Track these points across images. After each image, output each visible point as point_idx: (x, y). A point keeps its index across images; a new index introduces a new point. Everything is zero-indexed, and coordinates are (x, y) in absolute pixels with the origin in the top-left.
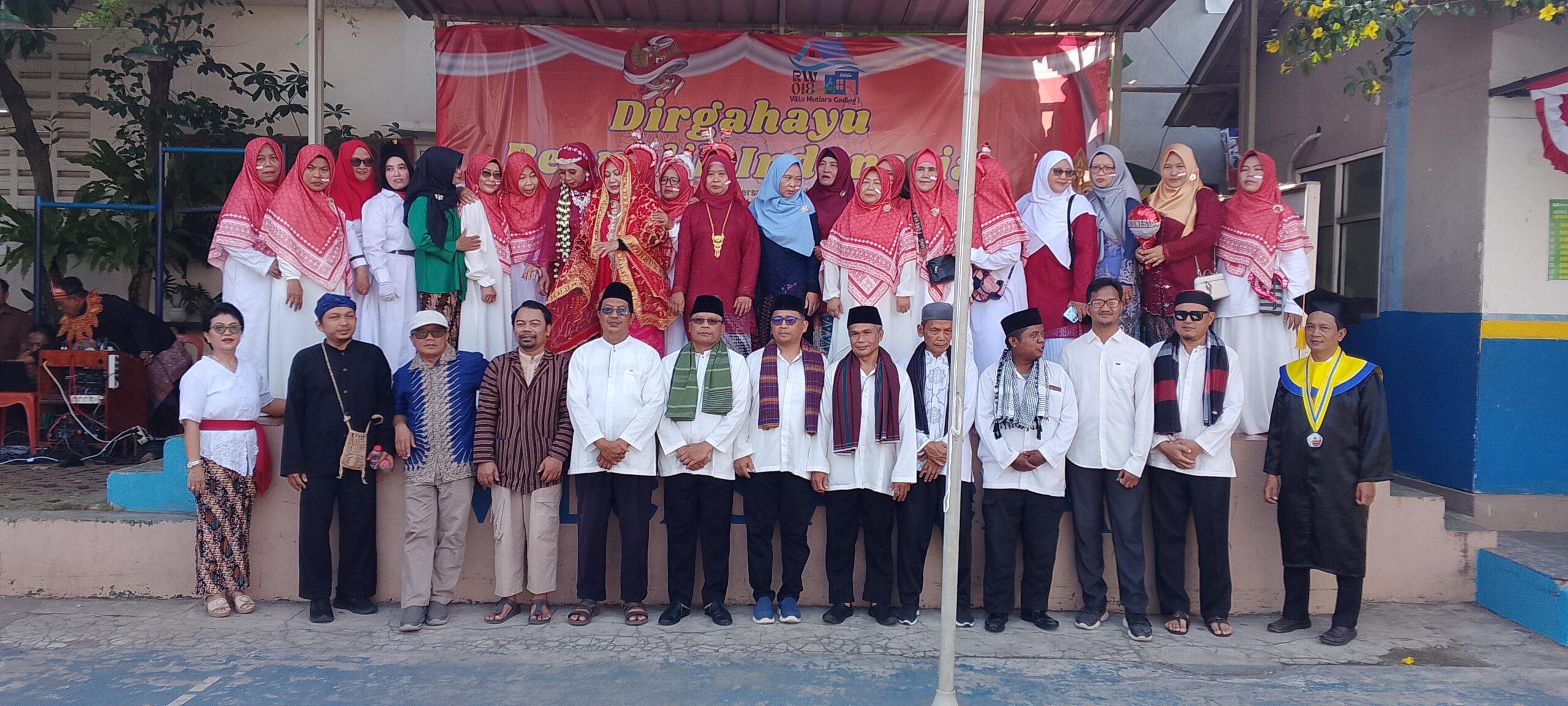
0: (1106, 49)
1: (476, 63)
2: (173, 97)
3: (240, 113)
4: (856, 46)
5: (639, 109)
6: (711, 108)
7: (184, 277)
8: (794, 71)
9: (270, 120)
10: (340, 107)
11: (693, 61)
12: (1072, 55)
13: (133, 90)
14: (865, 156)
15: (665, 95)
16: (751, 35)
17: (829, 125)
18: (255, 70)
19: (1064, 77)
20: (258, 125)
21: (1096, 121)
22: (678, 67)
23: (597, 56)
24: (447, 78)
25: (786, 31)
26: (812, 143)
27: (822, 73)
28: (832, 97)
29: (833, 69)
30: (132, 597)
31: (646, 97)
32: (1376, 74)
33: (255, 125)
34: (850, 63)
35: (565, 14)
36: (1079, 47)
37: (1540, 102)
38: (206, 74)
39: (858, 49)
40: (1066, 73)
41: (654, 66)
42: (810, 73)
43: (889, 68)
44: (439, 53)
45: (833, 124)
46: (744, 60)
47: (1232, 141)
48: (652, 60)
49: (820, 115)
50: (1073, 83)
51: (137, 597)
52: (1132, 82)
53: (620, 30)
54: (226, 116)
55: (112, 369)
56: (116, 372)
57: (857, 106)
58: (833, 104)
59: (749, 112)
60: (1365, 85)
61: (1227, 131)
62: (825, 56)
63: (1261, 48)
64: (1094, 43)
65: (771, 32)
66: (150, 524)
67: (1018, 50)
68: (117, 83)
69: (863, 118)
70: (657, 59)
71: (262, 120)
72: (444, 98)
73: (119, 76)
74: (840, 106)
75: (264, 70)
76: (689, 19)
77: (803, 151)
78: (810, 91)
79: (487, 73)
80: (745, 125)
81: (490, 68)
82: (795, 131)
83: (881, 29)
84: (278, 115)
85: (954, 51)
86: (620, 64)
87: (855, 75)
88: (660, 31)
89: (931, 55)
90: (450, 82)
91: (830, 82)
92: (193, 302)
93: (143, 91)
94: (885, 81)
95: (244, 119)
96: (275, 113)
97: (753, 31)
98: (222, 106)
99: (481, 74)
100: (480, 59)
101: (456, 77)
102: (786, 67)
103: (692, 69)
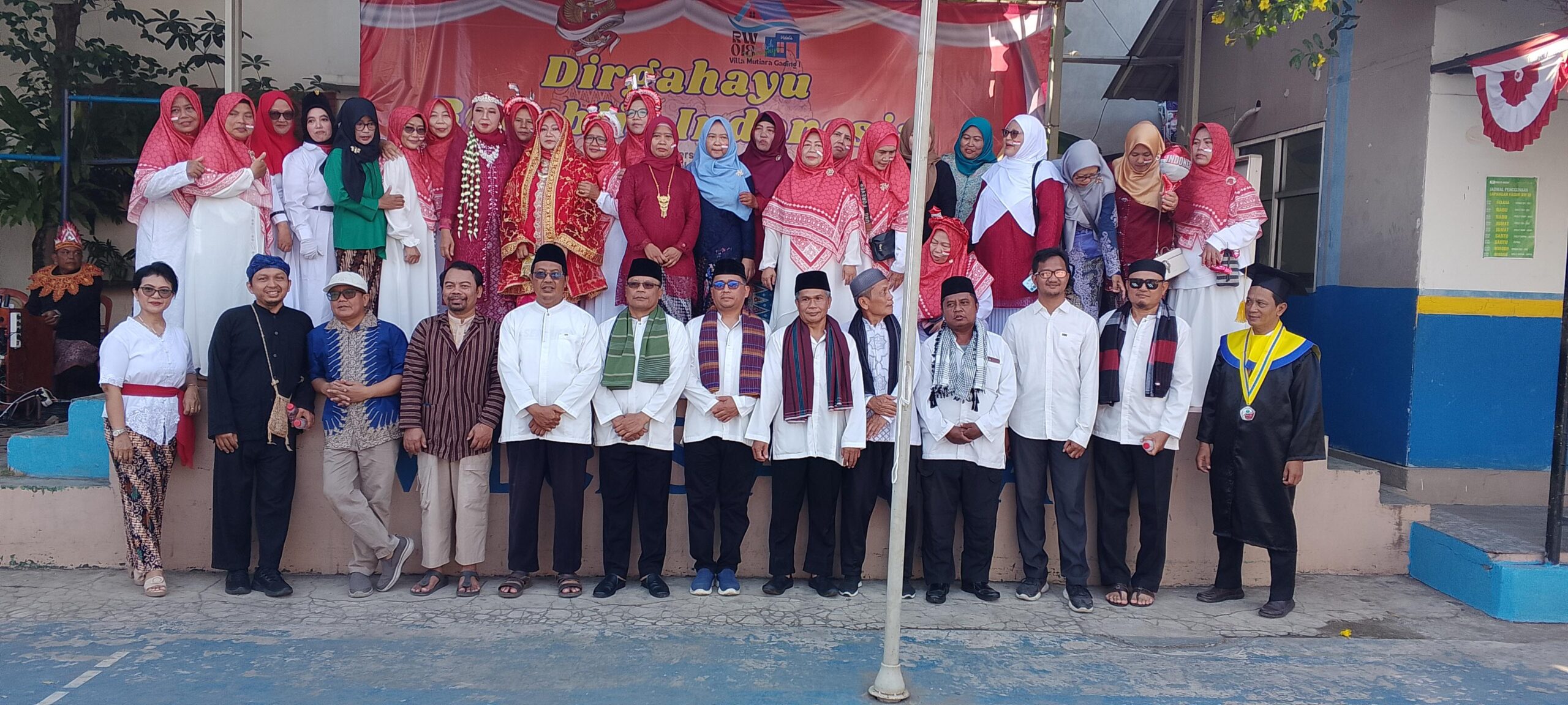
0: (1050, 18)
1: (403, 15)
2: (80, 43)
3: (152, 62)
4: (797, 7)
5: (572, 66)
6: (648, 66)
7: (92, 232)
8: (734, 32)
9: (184, 69)
10: (258, 58)
11: (629, 18)
12: (1015, 23)
13: (37, 35)
14: (806, 121)
15: (599, 52)
17: (769, 88)
18: (169, 17)
19: (1005, 45)
20: (171, 75)
21: (1037, 92)
22: (613, 23)
23: (530, 11)
24: (371, 30)
26: (752, 106)
27: (761, 36)
28: (773, 60)
29: (774, 31)
30: (33, 566)
31: (580, 54)
32: (1321, 47)
33: (168, 75)
34: (792, 25)
36: (1021, 15)
37: (1481, 80)
38: (116, 20)
39: (799, 11)
40: (1007, 42)
41: (588, 22)
42: (750, 35)
43: (831, 31)
44: (363, 4)
45: (774, 88)
46: (682, 18)
47: (1170, 114)
48: (586, 16)
49: (761, 78)
50: (1014, 51)
51: (41, 567)
52: (1073, 53)
54: (137, 65)
55: (14, 327)
56: (18, 330)
57: (798, 70)
58: (774, 67)
59: (688, 72)
60: (1310, 59)
61: (1165, 104)
62: (765, 18)
63: (1206, 19)
64: (1037, 11)
66: (54, 490)
67: (961, 18)
68: (19, 26)
69: (804, 81)
70: (592, 15)
71: (176, 70)
72: (369, 52)
73: (20, 20)
74: (780, 69)
75: (177, 17)
77: (743, 114)
78: (750, 53)
79: (414, 25)
80: (683, 85)
81: (417, 20)
82: (735, 94)
84: (193, 65)
85: (898, 16)
86: (553, 19)
87: (796, 38)
89: (874, 20)
90: (375, 32)
91: (771, 45)
92: (101, 258)
93: (48, 36)
94: (826, 45)
95: (156, 68)
96: (189, 63)
98: (133, 55)
99: (409, 26)
100: (407, 10)
101: (381, 29)
102: (727, 28)
103: (628, 26)
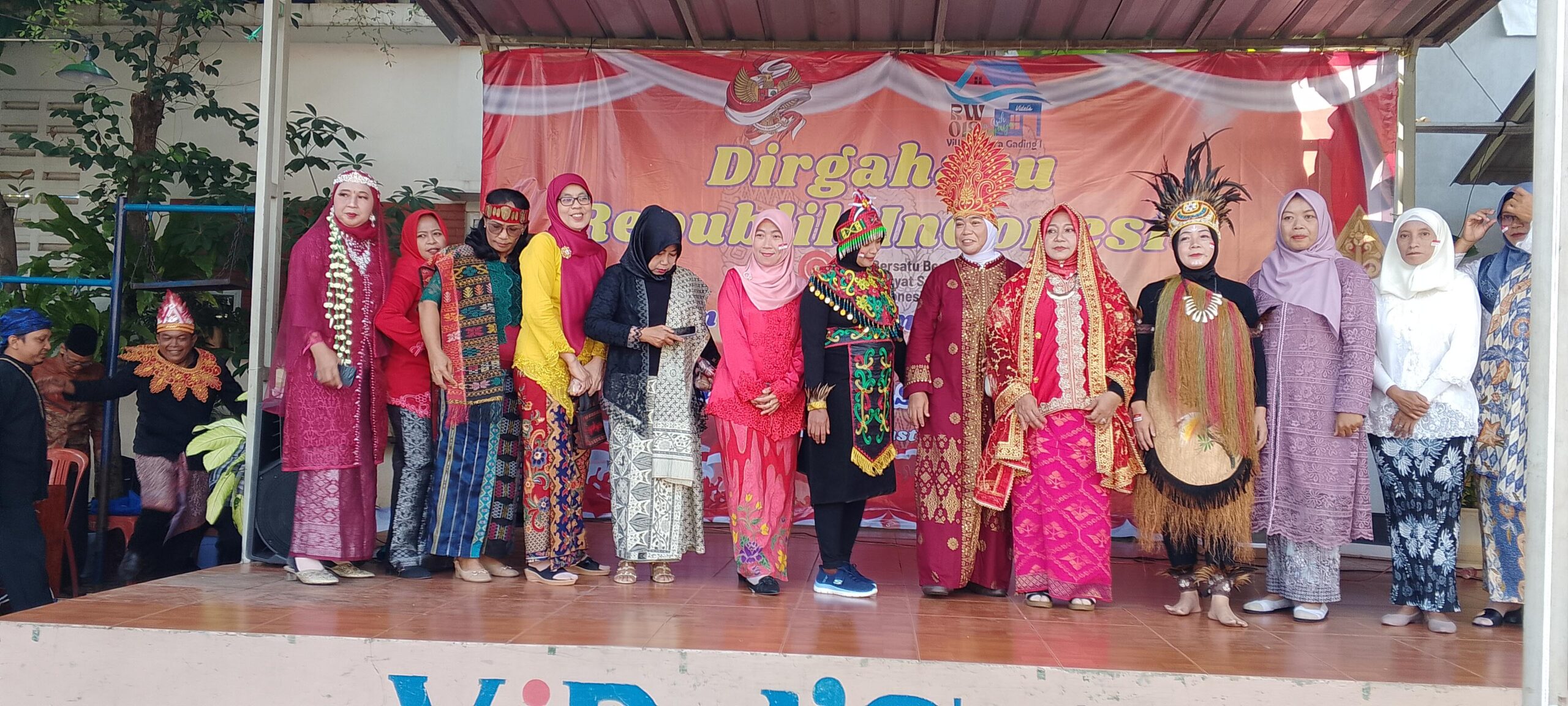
0: (1394, 69)
1: (533, 99)
2: (162, 148)
5: (745, 157)
6: (841, 154)
10: (361, 157)
11: (818, 92)
12: (1345, 75)
15: (779, 139)
16: (897, 56)
19: (1332, 107)
21: (1381, 167)
22: (798, 101)
23: (692, 89)
24: (496, 118)
25: (942, 51)
28: (1006, 138)
29: (1006, 100)
31: (757, 141)
34: (1031, 91)
35: (650, 34)
36: (1353, 66)
39: (1042, 72)
40: (1336, 100)
41: (764, 101)
42: (975, 107)
44: (487, 86)
46: (886, 90)
48: (764, 92)
50: (1343, 116)
52: (1426, 119)
53: (721, 54)
54: (228, 171)
57: (1039, 151)
59: (891, 158)
62: (996, 83)
64: (1375, 61)
65: (922, 53)
69: (1046, 166)
70: (770, 91)
72: (493, 145)
76: (813, 38)
79: (545, 112)
80: (886, 176)
81: (551, 105)
83: (1074, 45)
84: (290, 171)
86: (721, 99)
87: (1037, 110)
88: (773, 54)
91: (1002, 120)
95: (249, 175)
96: (287, 169)
97: (897, 51)
99: (539, 113)
100: (539, 93)
101: (507, 116)
102: (942, 98)
103: (817, 104)
